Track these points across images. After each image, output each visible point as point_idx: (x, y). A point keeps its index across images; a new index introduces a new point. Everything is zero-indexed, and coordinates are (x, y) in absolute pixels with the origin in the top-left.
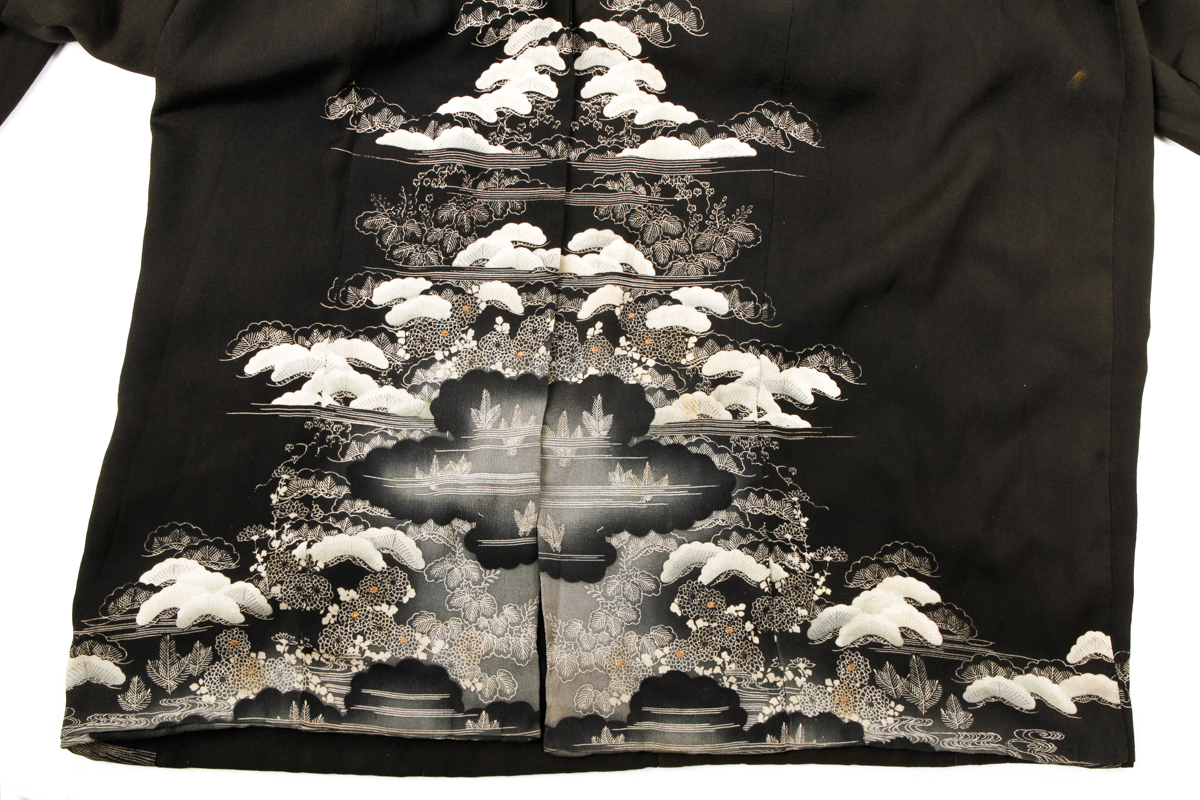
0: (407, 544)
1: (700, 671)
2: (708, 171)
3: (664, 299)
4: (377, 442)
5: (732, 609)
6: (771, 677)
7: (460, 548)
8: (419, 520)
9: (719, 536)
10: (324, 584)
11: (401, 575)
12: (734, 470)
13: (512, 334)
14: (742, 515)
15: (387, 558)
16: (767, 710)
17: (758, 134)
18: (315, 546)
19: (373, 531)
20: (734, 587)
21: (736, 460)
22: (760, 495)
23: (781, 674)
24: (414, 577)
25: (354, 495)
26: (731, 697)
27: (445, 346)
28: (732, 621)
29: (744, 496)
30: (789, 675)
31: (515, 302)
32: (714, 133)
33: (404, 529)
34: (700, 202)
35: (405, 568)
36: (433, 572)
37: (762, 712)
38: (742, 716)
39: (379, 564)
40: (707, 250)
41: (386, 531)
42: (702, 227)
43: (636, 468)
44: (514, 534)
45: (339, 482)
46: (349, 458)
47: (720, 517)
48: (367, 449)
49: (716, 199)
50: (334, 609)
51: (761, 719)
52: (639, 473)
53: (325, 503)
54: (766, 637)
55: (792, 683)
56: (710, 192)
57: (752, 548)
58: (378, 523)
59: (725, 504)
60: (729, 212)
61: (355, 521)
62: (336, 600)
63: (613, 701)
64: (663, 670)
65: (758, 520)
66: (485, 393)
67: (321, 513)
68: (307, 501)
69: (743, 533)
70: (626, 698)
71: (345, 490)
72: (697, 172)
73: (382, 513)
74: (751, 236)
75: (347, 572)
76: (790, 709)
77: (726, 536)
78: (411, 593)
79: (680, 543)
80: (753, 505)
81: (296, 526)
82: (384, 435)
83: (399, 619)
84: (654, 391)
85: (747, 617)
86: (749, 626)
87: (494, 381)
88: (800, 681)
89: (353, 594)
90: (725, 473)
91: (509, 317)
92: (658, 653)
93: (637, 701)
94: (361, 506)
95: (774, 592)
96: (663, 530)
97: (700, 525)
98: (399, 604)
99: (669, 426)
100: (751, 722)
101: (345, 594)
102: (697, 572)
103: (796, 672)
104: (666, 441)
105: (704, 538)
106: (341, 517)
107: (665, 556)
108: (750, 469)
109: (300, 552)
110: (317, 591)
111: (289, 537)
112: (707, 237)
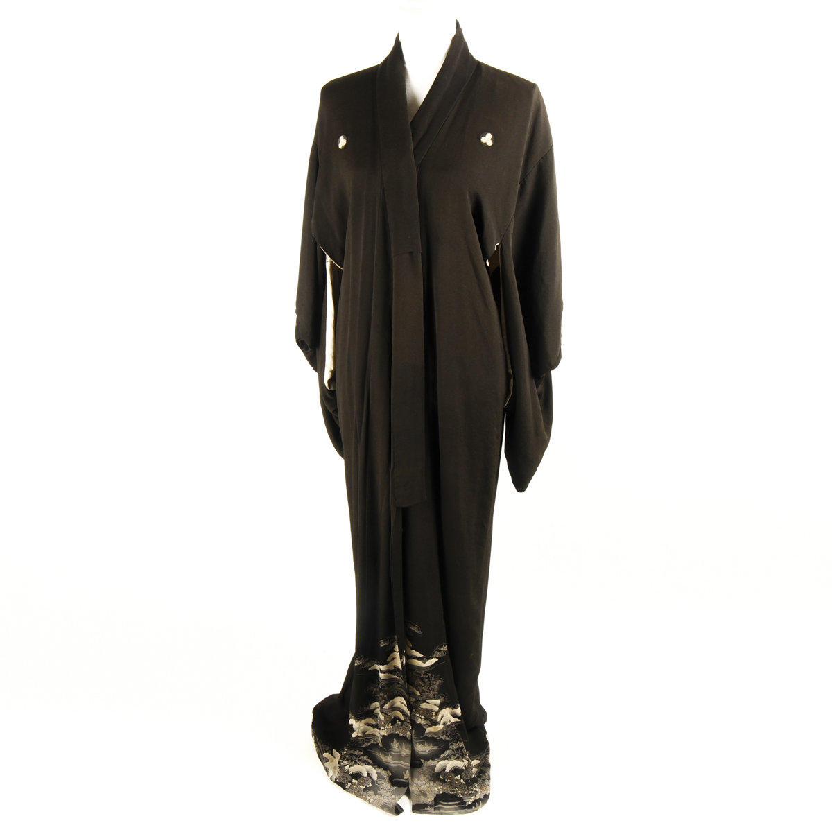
0: (374, 772)
1: (451, 793)
2: (428, 670)
3: (425, 701)
4: (372, 742)
5: (456, 777)
6: (470, 792)
7: (387, 779)
8: (379, 767)
9: (448, 758)
10: (349, 777)
11: (370, 780)
12: (448, 739)
13: (402, 724)
14: (453, 750)
15: (368, 774)
16: (471, 801)
17: (438, 654)
18: (351, 767)
19: (367, 766)
20: (456, 771)
21: (447, 735)
22: (456, 742)
23: (472, 790)
24: (373, 782)
25: (364, 755)
26: (461, 799)
27: (384, 726)
28: (457, 780)
29: (452, 744)
30: (474, 789)
31: (402, 718)
32: (428, 659)
33: (375, 768)
34: (428, 678)
35: (371, 778)
36: (379, 782)
37: (470, 802)
38: (465, 803)
39: (366, 775)
40: (433, 690)
41: (370, 767)
42: (430, 684)
43: (423, 744)
44: (402, 778)
45: (360, 751)
46: (364, 746)
47: (447, 753)
48: (369, 744)
49: (432, 676)
50: (349, 784)
51: (470, 803)
52: (424, 744)
53: (356, 756)
54: (467, 781)
55: (476, 791)
56: (430, 675)
57: (458, 758)
58: (369, 764)
59: (447, 748)
60: (435, 678)
61: (363, 762)
62: (351, 782)
63: (430, 800)
64: (441, 792)
65: (457, 750)
66: (395, 740)
67: (355, 758)
68: (352, 755)
69: (454, 755)
70: (433, 799)
71: (362, 753)
72: (427, 670)
73: (370, 761)
74: (441, 681)
75: (357, 776)
76: (477, 798)
77: (450, 757)
78: (370, 785)
79: (438, 762)
80: (455, 746)
81: (348, 760)
82: (374, 740)
83: (364, 790)
84: (424, 725)
85: (461, 778)
86: (462, 781)
87: (397, 736)
88: (477, 789)
89: (356, 781)
90: (446, 740)
91: (400, 720)
92: (439, 788)
93: (436, 799)
94: (365, 758)
95: (466, 768)
96: (433, 759)
97: (442, 756)
98: (366, 787)
99: (430, 733)
100: (467, 804)
101: (354, 781)
102: (445, 769)
103: (476, 788)
104: (430, 736)
105: (444, 759)
106: (359, 760)
107: (435, 766)
108: (451, 737)
109: (347, 767)
110: (347, 779)
111: (345, 762)
112: (432, 687)
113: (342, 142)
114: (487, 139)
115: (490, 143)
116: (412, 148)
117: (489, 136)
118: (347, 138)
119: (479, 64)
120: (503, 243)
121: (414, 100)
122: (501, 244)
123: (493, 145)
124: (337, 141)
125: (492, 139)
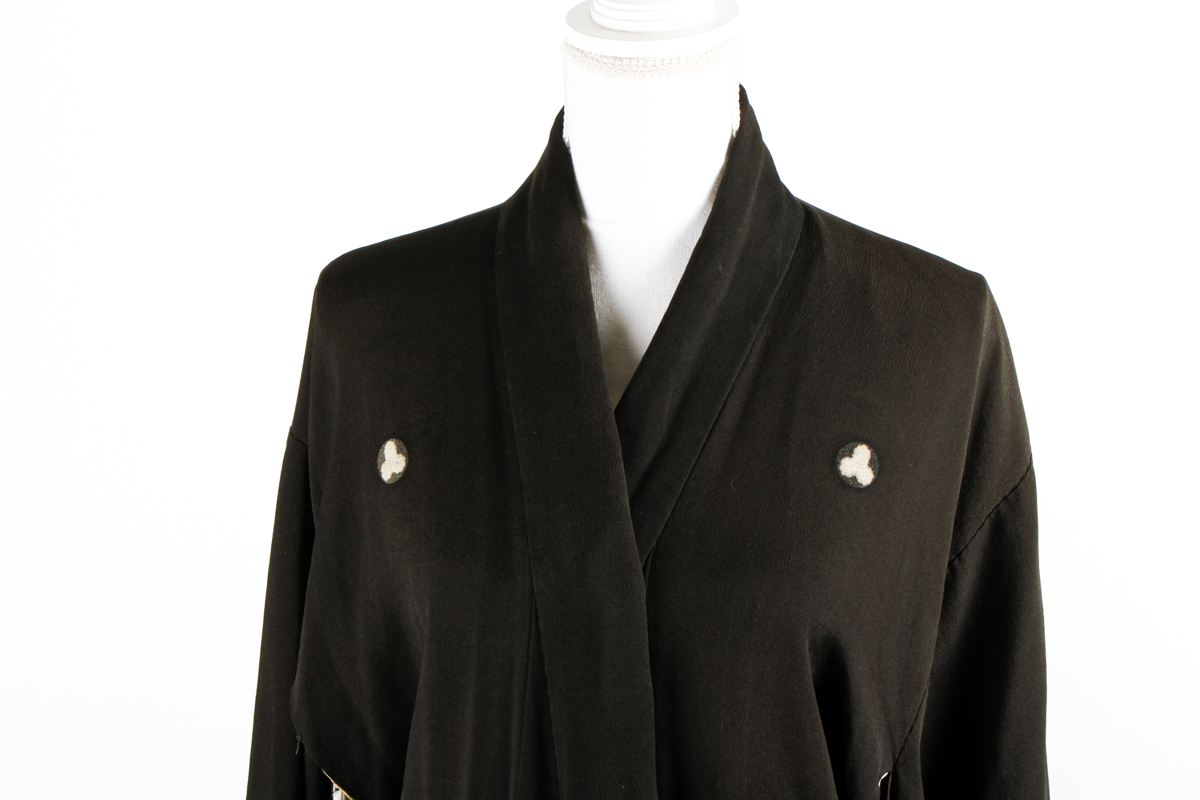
113: (392, 462)
114: (858, 465)
115: (866, 477)
116: (627, 501)
117: (863, 453)
118: (408, 448)
119: (809, 214)
120: (901, 772)
121: (620, 333)
122: (894, 774)
123: (874, 482)
124: (374, 459)
125: (871, 464)
